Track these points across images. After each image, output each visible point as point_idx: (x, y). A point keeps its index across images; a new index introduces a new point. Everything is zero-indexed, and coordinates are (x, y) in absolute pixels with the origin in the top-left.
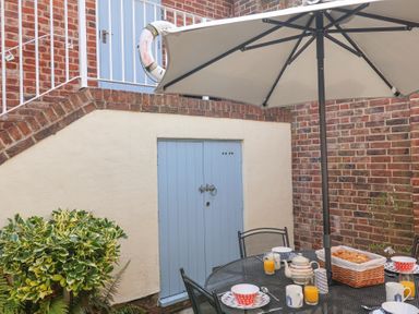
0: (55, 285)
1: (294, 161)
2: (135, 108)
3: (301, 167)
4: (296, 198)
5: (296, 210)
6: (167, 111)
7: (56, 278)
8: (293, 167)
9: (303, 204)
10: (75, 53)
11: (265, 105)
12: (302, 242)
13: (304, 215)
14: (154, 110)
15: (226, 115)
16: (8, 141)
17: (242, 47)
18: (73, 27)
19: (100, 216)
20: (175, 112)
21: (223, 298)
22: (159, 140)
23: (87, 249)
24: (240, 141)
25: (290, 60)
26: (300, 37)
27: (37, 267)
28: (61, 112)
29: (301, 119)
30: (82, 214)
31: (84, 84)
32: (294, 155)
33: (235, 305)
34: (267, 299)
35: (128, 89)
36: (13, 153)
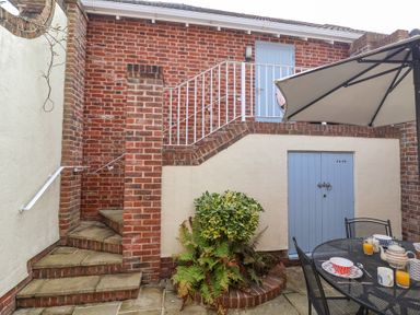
0: (222, 233)
1: (402, 168)
2: (273, 132)
3: (409, 173)
4: (404, 198)
5: (404, 208)
6: (295, 133)
7: (223, 229)
8: (402, 173)
9: (411, 203)
10: (239, 103)
11: (370, 125)
12: (410, 234)
13: (411, 212)
14: (286, 133)
15: (340, 134)
16: (204, 152)
17: (345, 84)
18: (239, 89)
19: (250, 197)
20: (301, 133)
21: (323, 265)
22: (289, 152)
23: (239, 215)
24: (352, 153)
25: (391, 88)
26: (400, 69)
27: (213, 221)
28: (230, 136)
29: (410, 135)
30: (238, 194)
31: (244, 120)
32: (402, 164)
33: (333, 272)
34: (360, 273)
35: (269, 121)
36: (206, 158)
